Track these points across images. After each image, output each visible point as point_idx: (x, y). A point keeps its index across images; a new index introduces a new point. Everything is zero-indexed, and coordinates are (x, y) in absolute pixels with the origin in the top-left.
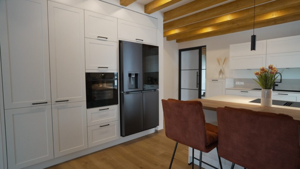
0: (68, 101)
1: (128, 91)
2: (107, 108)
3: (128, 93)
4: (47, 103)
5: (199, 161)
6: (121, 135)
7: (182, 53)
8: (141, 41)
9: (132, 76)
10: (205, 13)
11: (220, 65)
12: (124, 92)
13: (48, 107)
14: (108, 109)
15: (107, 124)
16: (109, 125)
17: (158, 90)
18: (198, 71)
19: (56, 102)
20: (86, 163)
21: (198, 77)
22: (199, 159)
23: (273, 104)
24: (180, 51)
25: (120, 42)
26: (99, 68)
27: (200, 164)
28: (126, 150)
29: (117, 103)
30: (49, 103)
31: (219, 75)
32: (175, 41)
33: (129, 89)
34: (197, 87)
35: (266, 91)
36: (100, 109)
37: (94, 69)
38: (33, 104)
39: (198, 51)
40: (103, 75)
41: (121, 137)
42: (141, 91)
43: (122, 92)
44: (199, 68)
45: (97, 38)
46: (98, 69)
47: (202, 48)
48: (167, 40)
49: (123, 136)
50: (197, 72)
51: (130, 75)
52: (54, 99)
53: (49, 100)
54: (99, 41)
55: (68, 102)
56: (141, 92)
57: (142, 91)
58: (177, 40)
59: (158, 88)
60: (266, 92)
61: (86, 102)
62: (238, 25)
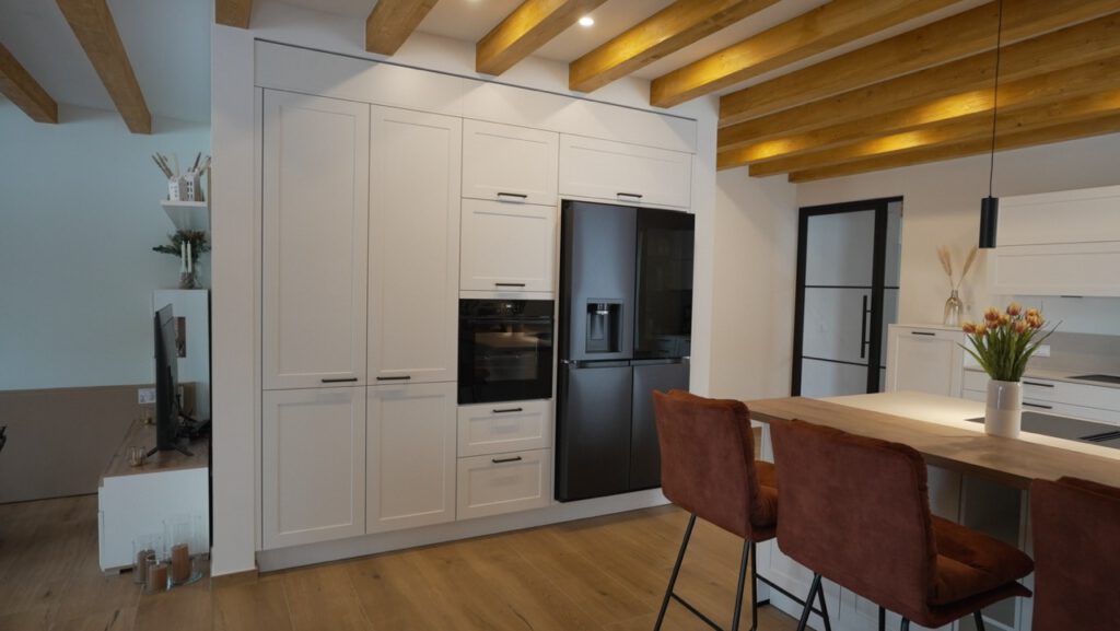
0: (408, 378)
1: (583, 359)
2: (516, 407)
3: (582, 364)
4: (355, 380)
5: (802, 608)
6: (558, 497)
7: (812, 221)
8: (636, 199)
9: (599, 312)
10: (870, 93)
11: (950, 274)
12: (572, 362)
13: (357, 391)
14: (520, 410)
15: (514, 456)
16: (519, 459)
17: (688, 361)
18: (869, 293)
19: (379, 379)
20: (449, 562)
21: (869, 315)
22: (805, 600)
23: (1023, 429)
24: (805, 214)
25: (566, 204)
26: (498, 285)
27: (805, 616)
28: (568, 544)
29: (547, 395)
30: (361, 382)
31: (947, 313)
32: (785, 176)
33: (587, 352)
34: (863, 356)
35: (1001, 386)
36: (497, 409)
37: (483, 289)
38: (324, 381)
39: (870, 215)
40: (509, 306)
41: (557, 502)
42: (629, 360)
43: (566, 362)
44: (873, 283)
45: (495, 197)
46: (494, 287)
47: (890, 205)
48: (751, 175)
49: (563, 501)
50: (865, 298)
51: (592, 308)
52: (374, 373)
53: (360, 374)
54: (500, 204)
55: (408, 381)
56: (627, 363)
57: (632, 362)
58: (790, 175)
59: (689, 355)
60: (1001, 388)
61: (455, 385)
62: (1019, 125)
